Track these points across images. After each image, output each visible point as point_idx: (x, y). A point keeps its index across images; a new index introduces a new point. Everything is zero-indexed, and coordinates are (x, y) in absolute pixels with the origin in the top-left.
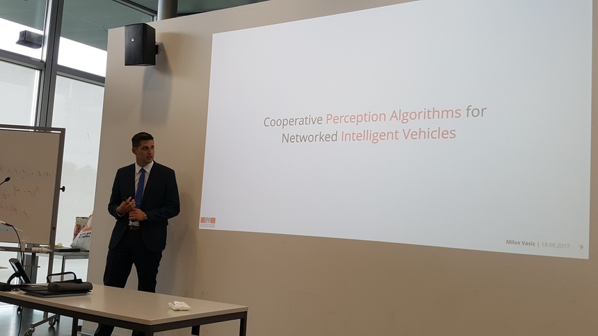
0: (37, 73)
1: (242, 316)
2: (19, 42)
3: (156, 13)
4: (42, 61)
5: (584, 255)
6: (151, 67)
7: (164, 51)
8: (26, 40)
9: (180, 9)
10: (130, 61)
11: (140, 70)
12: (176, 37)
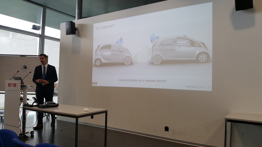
1: (106, 112)
2: (32, 29)
3: (75, 17)
4: (40, 34)
7: (78, 30)
8: (35, 28)
9: (83, 16)
10: (68, 33)
12: (82, 26)
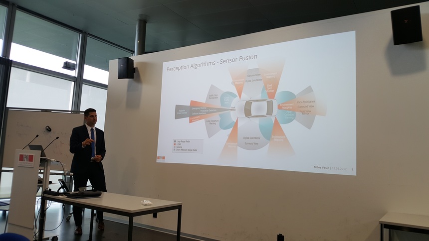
0: (73, 83)
1: (179, 208)
2: (64, 67)
3: (134, 52)
4: (75, 77)
5: (354, 173)
6: (131, 79)
7: (138, 71)
8: (67, 66)
9: (146, 50)
10: (121, 76)
11: (126, 81)
12: (144, 64)
